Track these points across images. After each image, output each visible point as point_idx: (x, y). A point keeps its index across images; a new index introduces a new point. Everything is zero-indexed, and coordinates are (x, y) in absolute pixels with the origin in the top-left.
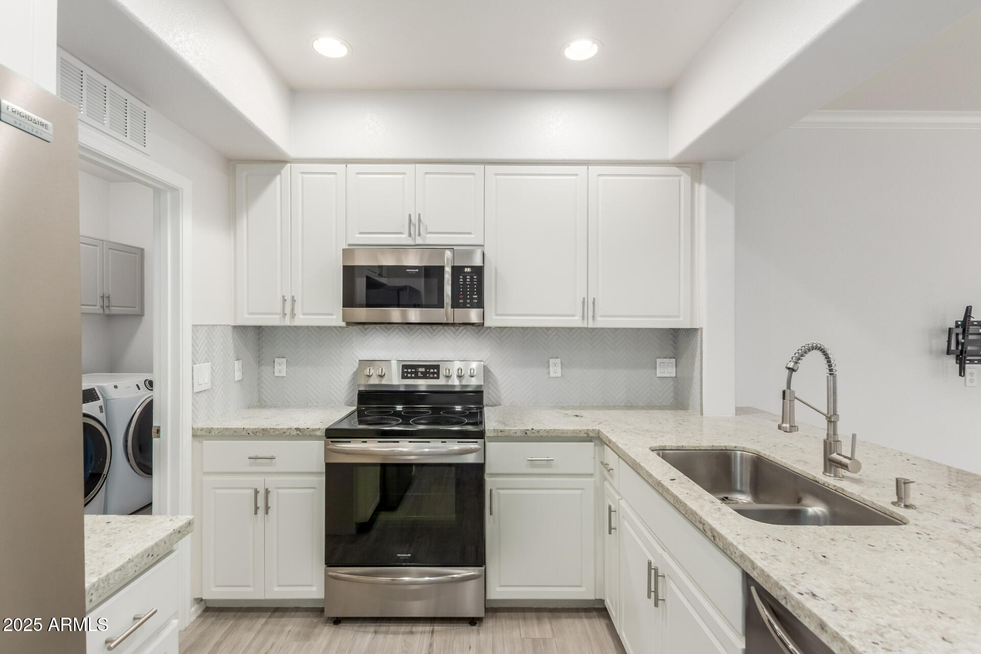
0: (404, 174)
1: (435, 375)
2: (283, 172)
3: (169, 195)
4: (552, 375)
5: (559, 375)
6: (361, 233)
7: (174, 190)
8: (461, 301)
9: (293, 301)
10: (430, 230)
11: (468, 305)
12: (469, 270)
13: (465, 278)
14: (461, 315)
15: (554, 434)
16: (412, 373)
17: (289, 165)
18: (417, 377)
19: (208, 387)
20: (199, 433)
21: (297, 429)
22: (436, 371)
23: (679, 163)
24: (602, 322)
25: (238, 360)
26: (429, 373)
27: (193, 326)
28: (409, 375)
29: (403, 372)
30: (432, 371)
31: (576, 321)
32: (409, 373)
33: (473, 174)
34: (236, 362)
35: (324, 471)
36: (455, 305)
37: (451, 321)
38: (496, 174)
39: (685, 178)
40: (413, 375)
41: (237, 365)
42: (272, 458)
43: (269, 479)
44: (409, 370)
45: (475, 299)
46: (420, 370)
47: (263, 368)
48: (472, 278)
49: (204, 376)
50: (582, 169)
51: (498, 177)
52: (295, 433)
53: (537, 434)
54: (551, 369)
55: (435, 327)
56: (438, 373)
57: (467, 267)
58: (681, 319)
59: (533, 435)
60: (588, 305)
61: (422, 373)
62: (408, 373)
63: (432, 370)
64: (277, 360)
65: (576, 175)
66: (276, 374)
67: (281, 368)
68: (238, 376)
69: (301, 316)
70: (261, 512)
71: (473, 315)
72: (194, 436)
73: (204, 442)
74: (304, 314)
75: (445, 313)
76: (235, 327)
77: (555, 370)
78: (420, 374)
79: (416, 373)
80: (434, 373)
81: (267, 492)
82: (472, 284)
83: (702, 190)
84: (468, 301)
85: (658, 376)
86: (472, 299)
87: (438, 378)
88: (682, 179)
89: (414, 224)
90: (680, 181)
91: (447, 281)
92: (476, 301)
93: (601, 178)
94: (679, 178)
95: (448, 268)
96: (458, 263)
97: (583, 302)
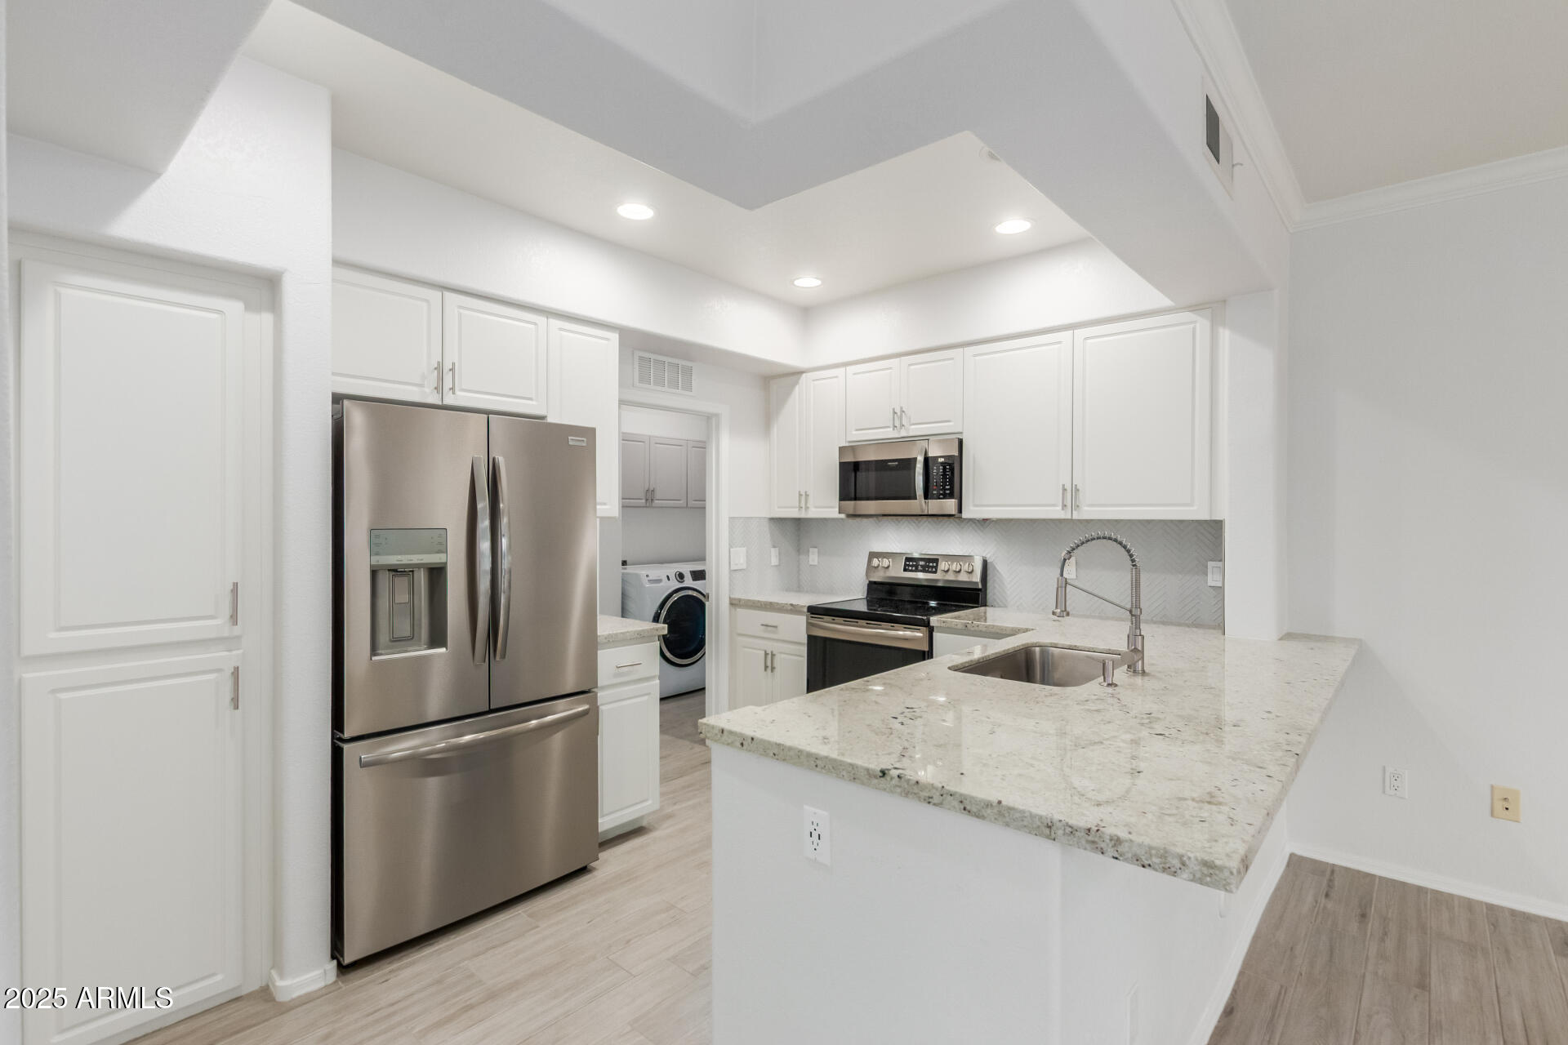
0: (891, 368)
1: (934, 570)
2: (800, 381)
3: (714, 419)
6: (857, 430)
7: (717, 415)
8: (935, 492)
9: (807, 495)
10: (912, 422)
11: (940, 497)
12: (940, 460)
13: (938, 469)
14: (935, 506)
15: (993, 630)
16: (912, 566)
17: (804, 375)
18: (917, 570)
19: (744, 567)
20: (734, 602)
21: (792, 605)
22: (935, 564)
23: (1190, 307)
24: (1087, 512)
25: (774, 547)
26: (929, 567)
27: (730, 518)
28: (910, 568)
29: (905, 565)
31: (1057, 513)
33: (952, 359)
34: (773, 550)
35: (806, 642)
36: (926, 496)
37: (926, 513)
38: (975, 356)
39: (1202, 324)
40: (913, 568)
41: (774, 552)
42: (776, 627)
43: (776, 644)
44: (911, 563)
45: (947, 489)
46: (921, 563)
47: (801, 557)
48: (945, 470)
49: (740, 558)
50: (1066, 336)
51: (977, 358)
52: (790, 607)
53: (976, 628)
55: (941, 518)
56: (936, 567)
57: (940, 457)
58: (1195, 508)
59: (972, 629)
60: (1072, 494)
61: (922, 566)
62: (909, 565)
63: (930, 563)
64: (811, 550)
65: (1060, 342)
66: (811, 563)
67: (813, 558)
68: (774, 561)
69: (813, 509)
70: (769, 669)
71: (950, 505)
72: (732, 604)
73: (738, 610)
74: (816, 507)
75: (919, 504)
76: (772, 519)
78: (920, 568)
79: (916, 566)
80: (932, 567)
81: (773, 655)
82: (945, 475)
83: (1225, 335)
84: (941, 493)
85: (1209, 584)
86: (944, 490)
87: (935, 572)
88: (1198, 325)
89: (898, 415)
90: (1194, 329)
91: (919, 473)
92: (948, 492)
93: (1089, 341)
94: (1192, 326)
95: (920, 459)
96: (930, 454)
97: (1064, 490)
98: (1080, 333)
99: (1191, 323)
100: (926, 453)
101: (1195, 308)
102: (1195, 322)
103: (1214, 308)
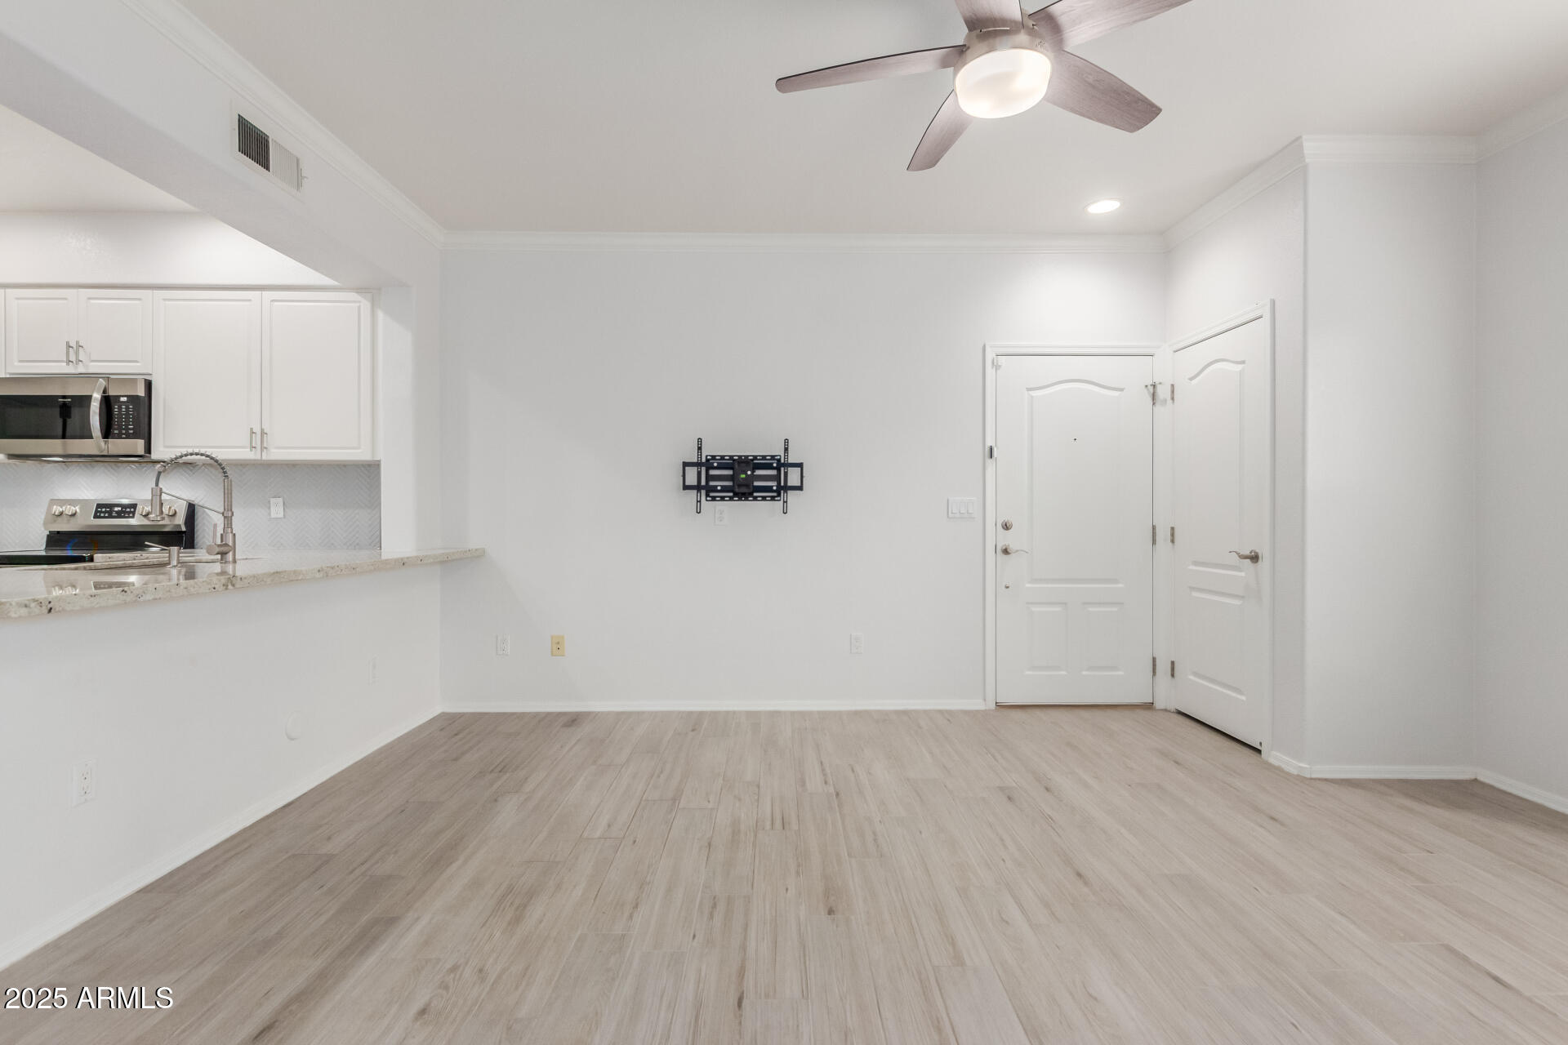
0: (66, 298)
1: (131, 515)
4: (273, 515)
5: (281, 515)
6: (20, 362)
8: (116, 432)
10: (92, 358)
11: (124, 436)
12: (124, 399)
13: (120, 408)
14: (118, 446)
16: (105, 512)
18: (111, 516)
22: (132, 510)
24: (275, 454)
26: (125, 512)
28: (102, 515)
29: (96, 512)
30: (128, 510)
31: (246, 454)
32: (103, 512)
33: (140, 300)
36: (107, 434)
37: (105, 453)
38: (165, 300)
39: (365, 304)
40: (107, 515)
44: (104, 509)
45: (124, 429)
46: (116, 509)
48: (127, 408)
50: (256, 295)
51: (167, 302)
54: (272, 509)
56: (134, 513)
57: (123, 396)
58: (371, 452)
60: (260, 437)
61: (117, 512)
62: (101, 512)
65: (249, 300)
71: (139, 445)
75: (95, 444)
77: (277, 511)
78: (114, 514)
79: (110, 513)
80: (130, 512)
82: (127, 414)
83: (382, 317)
84: (124, 432)
86: (127, 429)
87: (133, 517)
88: (362, 304)
89: (73, 349)
90: (359, 307)
91: (95, 412)
92: (131, 432)
93: (276, 303)
94: (358, 304)
95: (97, 396)
96: (112, 392)
97: (252, 432)
98: (268, 295)
99: (355, 302)
100: (104, 392)
101: (359, 290)
102: (360, 302)
103: (372, 291)
